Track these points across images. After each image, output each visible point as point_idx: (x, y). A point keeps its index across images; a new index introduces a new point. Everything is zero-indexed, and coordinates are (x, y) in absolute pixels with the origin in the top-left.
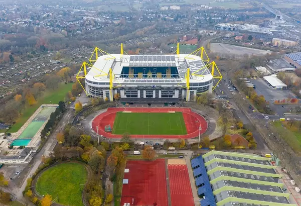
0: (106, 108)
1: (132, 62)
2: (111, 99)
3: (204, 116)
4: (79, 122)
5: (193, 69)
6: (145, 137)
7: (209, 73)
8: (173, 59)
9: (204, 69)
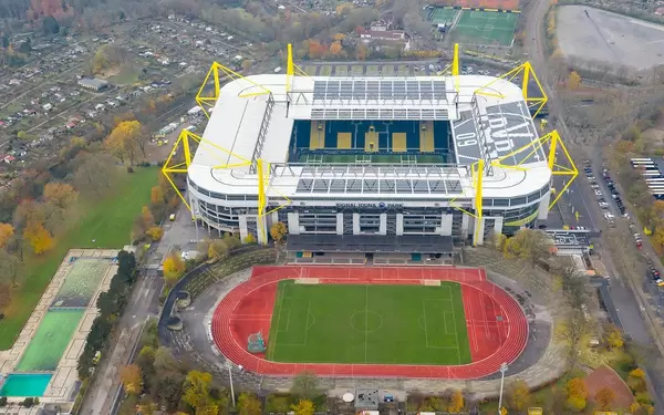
0: (249, 266)
1: (319, 104)
2: (262, 238)
3: (522, 300)
4: (176, 321)
5: (495, 135)
6: (357, 372)
7: (542, 159)
8: (441, 92)
9: (528, 140)
